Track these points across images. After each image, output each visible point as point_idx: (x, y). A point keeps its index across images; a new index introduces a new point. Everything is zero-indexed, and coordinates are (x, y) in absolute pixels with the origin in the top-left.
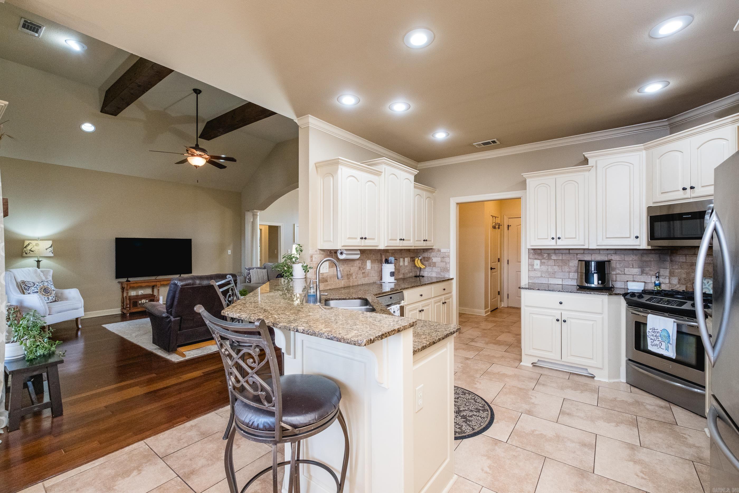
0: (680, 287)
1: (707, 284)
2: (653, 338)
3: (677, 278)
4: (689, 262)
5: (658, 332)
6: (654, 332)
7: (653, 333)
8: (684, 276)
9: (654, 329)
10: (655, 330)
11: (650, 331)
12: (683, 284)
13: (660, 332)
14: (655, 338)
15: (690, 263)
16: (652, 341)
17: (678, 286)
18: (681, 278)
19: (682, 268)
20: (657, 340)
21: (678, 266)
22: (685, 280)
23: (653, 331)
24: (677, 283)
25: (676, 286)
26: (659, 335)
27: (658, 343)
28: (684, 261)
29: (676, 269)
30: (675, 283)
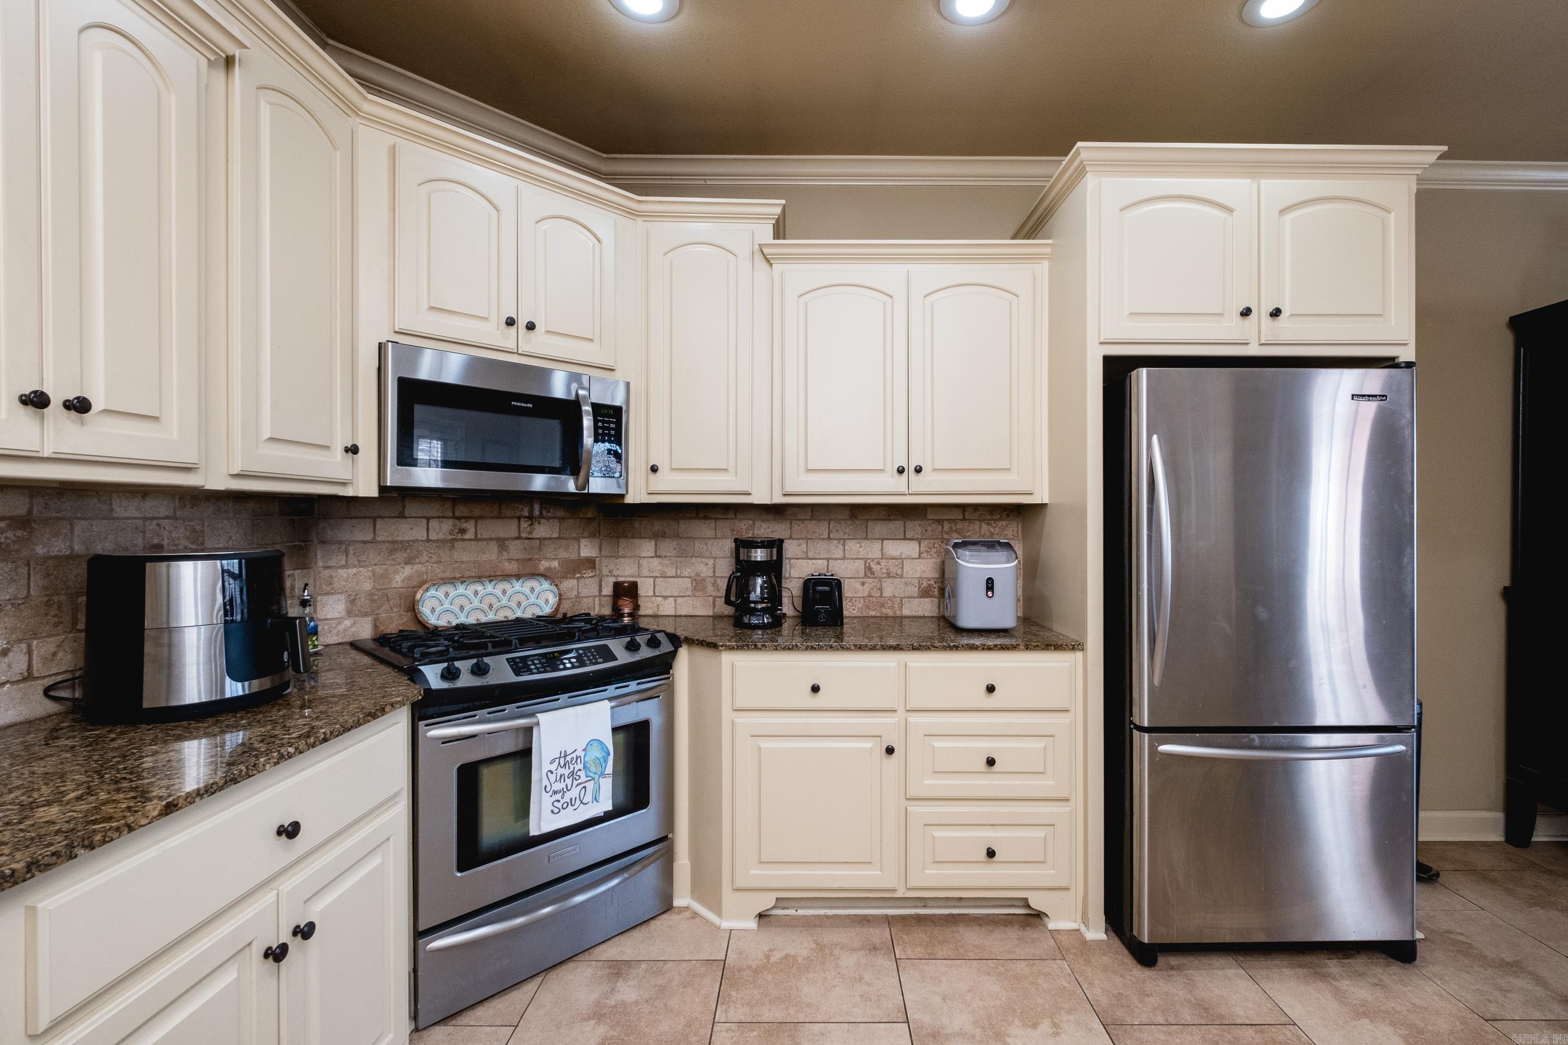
0: (354, 624)
1: (446, 598)
2: (557, 786)
3: (343, 597)
4: (384, 542)
5: (577, 759)
6: (565, 765)
7: (561, 771)
8: (368, 586)
9: (565, 756)
10: (568, 758)
11: (553, 767)
12: (365, 614)
13: (582, 754)
14: (569, 781)
15: (387, 545)
16: (558, 796)
17: (348, 622)
18: (356, 595)
19: (359, 561)
20: (575, 783)
21: (347, 556)
22: (373, 601)
23: (562, 764)
24: (343, 613)
25: (339, 623)
26: (581, 766)
27: (574, 793)
28: (369, 537)
29: (342, 567)
30: (336, 615)
